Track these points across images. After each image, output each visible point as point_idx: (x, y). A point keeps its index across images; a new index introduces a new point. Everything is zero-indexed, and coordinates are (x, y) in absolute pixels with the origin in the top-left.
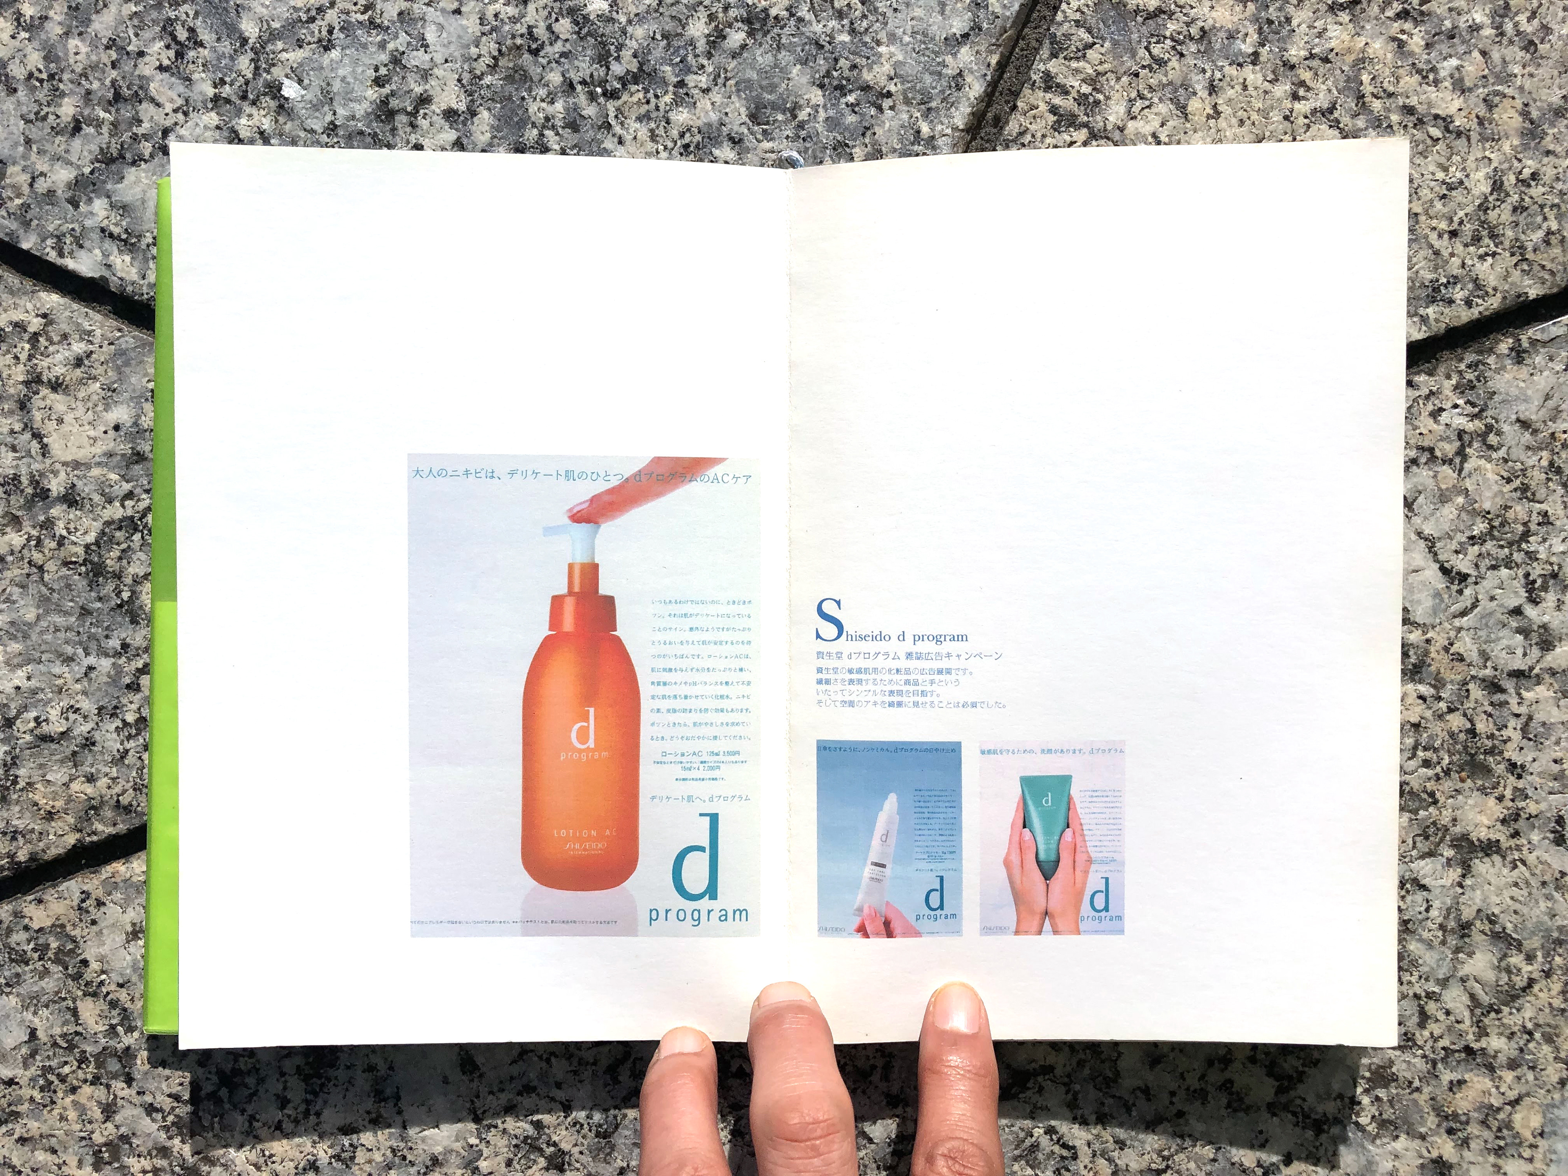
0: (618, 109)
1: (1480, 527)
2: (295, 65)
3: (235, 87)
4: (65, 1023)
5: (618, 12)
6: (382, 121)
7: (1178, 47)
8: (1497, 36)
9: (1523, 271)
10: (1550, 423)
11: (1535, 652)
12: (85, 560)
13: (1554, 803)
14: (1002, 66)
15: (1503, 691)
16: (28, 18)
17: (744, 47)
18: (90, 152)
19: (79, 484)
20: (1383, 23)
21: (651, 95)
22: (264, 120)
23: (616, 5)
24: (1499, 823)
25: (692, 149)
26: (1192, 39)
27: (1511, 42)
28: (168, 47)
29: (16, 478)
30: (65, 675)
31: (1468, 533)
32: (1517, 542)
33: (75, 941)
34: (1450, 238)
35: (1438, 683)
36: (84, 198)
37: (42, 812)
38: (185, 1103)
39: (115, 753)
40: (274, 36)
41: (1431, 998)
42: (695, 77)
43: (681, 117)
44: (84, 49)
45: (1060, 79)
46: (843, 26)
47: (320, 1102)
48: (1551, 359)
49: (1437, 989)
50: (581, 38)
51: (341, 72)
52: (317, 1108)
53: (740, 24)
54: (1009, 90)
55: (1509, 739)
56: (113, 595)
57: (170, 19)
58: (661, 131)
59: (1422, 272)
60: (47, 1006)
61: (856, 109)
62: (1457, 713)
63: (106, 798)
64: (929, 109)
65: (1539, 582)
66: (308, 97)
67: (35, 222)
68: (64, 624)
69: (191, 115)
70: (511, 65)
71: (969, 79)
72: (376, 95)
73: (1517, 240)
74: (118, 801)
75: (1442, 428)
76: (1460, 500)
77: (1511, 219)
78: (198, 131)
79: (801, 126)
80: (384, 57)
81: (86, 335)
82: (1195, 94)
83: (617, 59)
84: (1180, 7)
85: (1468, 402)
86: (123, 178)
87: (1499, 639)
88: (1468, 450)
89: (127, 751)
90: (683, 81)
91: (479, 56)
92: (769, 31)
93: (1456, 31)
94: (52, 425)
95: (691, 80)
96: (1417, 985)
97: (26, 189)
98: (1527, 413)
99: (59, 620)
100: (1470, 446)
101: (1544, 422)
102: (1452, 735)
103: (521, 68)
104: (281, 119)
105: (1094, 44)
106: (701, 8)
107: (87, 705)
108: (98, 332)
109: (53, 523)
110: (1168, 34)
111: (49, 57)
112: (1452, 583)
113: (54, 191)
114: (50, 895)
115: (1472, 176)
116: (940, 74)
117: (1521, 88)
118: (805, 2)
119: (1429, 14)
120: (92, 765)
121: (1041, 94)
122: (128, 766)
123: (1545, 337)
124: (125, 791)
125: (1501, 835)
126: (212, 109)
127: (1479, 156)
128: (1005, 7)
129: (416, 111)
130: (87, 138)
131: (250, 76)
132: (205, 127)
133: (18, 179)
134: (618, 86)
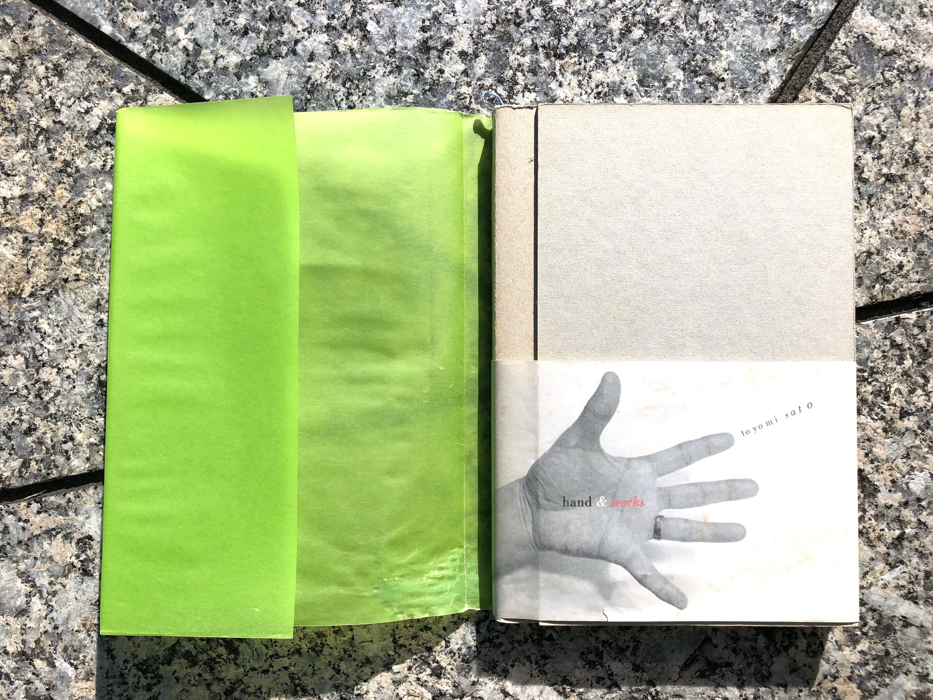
0: (562, 66)
2: (376, 13)
3: (340, 21)
5: (570, 8)
6: (422, 52)
7: (901, 75)
14: (792, 72)
17: (641, 39)
18: (252, 48)
21: (582, 60)
22: (354, 43)
23: (570, 3)
25: (602, 95)
26: (910, 71)
36: (244, 74)
42: (610, 53)
43: (598, 76)
45: (827, 85)
50: (546, 20)
51: (403, 20)
53: (641, 25)
54: (794, 87)
58: (585, 82)
61: (702, 86)
64: (745, 92)
66: (382, 32)
67: (214, 84)
69: (313, 34)
70: (502, 30)
71: (772, 77)
72: (421, 37)
78: (315, 44)
79: (668, 91)
80: (429, 15)
82: (906, 105)
83: (566, 36)
84: (906, 52)
86: (268, 65)
90: (602, 54)
91: (485, 22)
92: (657, 32)
95: (607, 54)
97: (211, 64)
103: (508, 32)
104: (364, 43)
105: (851, 66)
106: (619, 12)
110: (896, 66)
113: (228, 68)
116: (755, 72)
118: (681, 17)
121: (814, 92)
126: (325, 32)
128: (800, 36)
129: (443, 49)
130: (251, 39)
131: (349, 15)
132: (320, 42)
133: (207, 57)
134: (564, 52)
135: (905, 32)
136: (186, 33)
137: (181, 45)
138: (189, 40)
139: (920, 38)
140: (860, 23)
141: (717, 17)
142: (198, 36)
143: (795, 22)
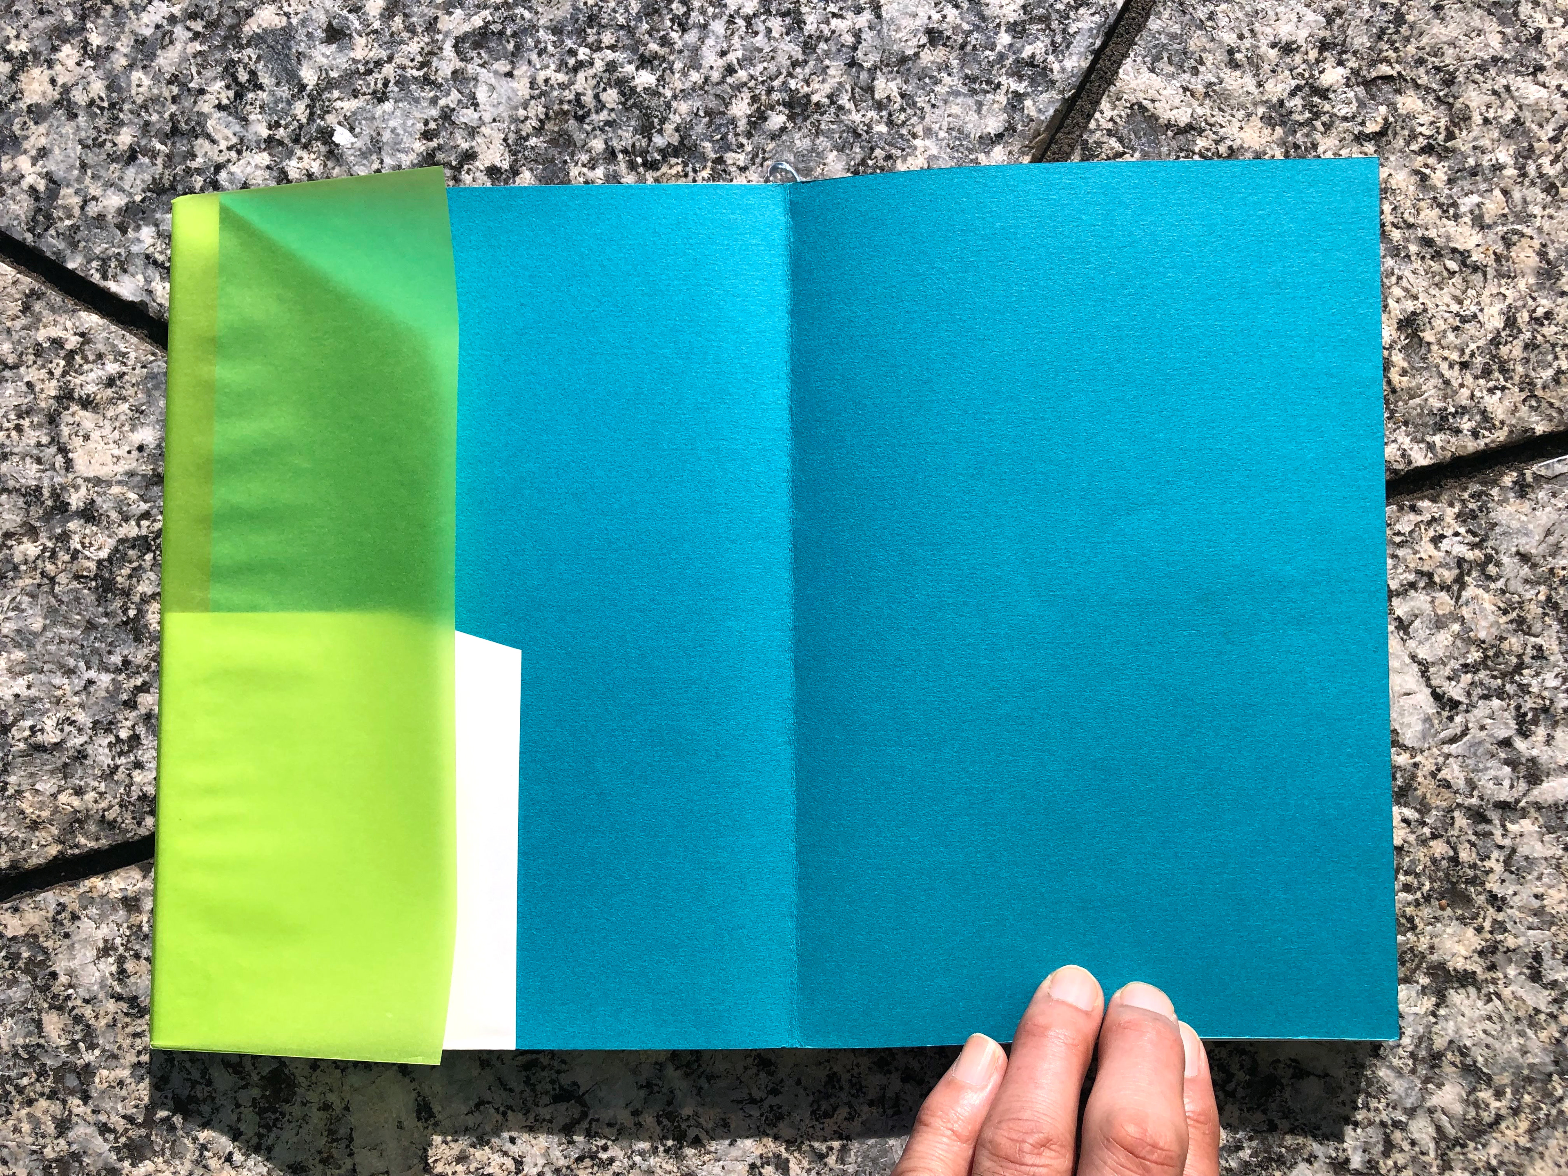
1: (1475, 655)
2: (348, 114)
3: (289, 130)
4: (29, 1034)
5: (664, 87)
8: (1519, 176)
9: (1531, 407)
10: (1550, 559)
11: (1522, 786)
12: (96, 575)
13: (1532, 939)
15: (1489, 821)
16: (94, 47)
17: (783, 129)
18: (143, 181)
19: (99, 500)
20: (1407, 156)
21: (689, 169)
22: (313, 164)
23: (664, 80)
24: (1476, 955)
26: (1220, 156)
27: (1533, 184)
28: (228, 87)
29: (38, 489)
30: (65, 687)
31: (1462, 661)
32: (1511, 673)
33: (46, 953)
34: (1461, 370)
35: (1424, 808)
36: (133, 225)
37: (27, 821)
38: (139, 1126)
39: (106, 768)
40: (331, 84)
41: (1397, 1127)
42: (734, 155)
44: (147, 82)
46: (881, 117)
47: (272, 1135)
48: (1554, 495)
49: (1403, 1119)
50: (627, 110)
51: (392, 123)
52: (269, 1142)
53: (781, 108)
55: (1491, 870)
56: (120, 612)
57: (232, 60)
59: (1431, 400)
60: (12, 1016)
62: (1440, 840)
63: (92, 812)
65: (1530, 715)
66: (359, 144)
67: (82, 244)
68: (70, 636)
69: (244, 154)
70: (556, 129)
72: (423, 148)
73: (1527, 376)
74: (103, 816)
75: (1442, 554)
76: (1456, 627)
77: (1522, 356)
78: (249, 169)
80: (434, 112)
81: (121, 357)
83: (660, 132)
84: (1211, 125)
85: (1469, 531)
87: (1486, 769)
88: (1466, 578)
89: (117, 767)
90: (722, 157)
91: (527, 118)
92: (809, 117)
93: (1479, 169)
94: (77, 441)
95: (730, 157)
96: (1384, 1113)
97: (77, 212)
98: (1527, 547)
99: (65, 632)
100: (1469, 574)
101: (1544, 557)
102: (1434, 861)
103: (566, 133)
104: (330, 164)
105: (1124, 153)
106: (745, 89)
107: (83, 718)
108: (133, 355)
109: (69, 537)
110: (1197, 150)
111: (112, 86)
112: (1443, 709)
113: (105, 216)
114: (26, 905)
115: (1486, 310)
117: (1540, 229)
118: (847, 91)
119: (1454, 150)
120: (81, 778)
122: (117, 782)
123: (1549, 474)
124: (111, 807)
125: (1477, 966)
126: (265, 150)
127: (1495, 291)
128: (1040, 111)
129: (461, 166)
130: (141, 168)
131: (304, 121)
132: (256, 166)
133: (70, 201)
134: (659, 158)
135: (1207, 95)
136: (33, 165)
137: (25, 184)
138: (39, 174)
139: (1233, 102)
140: (1133, 84)
141: (905, 87)
142: (53, 168)
143: (1029, 90)
